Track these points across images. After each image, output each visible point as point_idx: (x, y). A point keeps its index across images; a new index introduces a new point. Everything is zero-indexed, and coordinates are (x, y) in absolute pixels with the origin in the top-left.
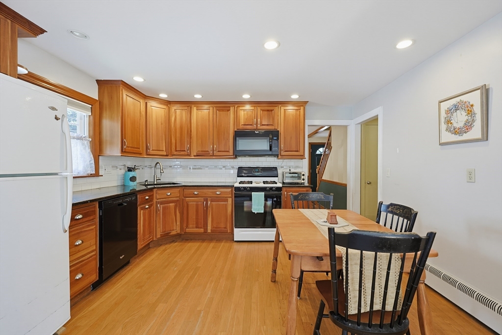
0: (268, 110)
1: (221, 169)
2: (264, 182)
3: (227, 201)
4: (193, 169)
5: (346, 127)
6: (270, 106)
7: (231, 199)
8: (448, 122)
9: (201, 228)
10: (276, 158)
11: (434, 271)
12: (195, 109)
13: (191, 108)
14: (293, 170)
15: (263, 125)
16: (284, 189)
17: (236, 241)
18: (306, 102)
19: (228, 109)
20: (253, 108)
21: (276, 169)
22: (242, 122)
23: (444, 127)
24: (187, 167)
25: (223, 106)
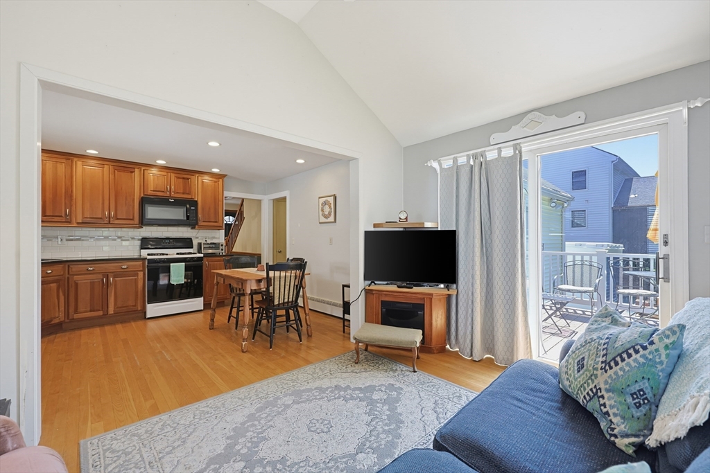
0: (184, 178)
1: (115, 240)
2: (178, 254)
3: (137, 275)
4: (67, 240)
5: (260, 201)
6: (185, 174)
7: (142, 273)
8: (322, 210)
9: (99, 310)
10: (189, 229)
11: (313, 299)
12: (79, 163)
13: (72, 161)
14: (209, 241)
15: (177, 193)
16: (205, 259)
17: (149, 318)
18: (225, 176)
19: (132, 170)
20: (165, 174)
21: (190, 239)
22: (151, 187)
23: (321, 213)
24: (57, 238)
25: (125, 166)
